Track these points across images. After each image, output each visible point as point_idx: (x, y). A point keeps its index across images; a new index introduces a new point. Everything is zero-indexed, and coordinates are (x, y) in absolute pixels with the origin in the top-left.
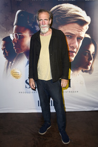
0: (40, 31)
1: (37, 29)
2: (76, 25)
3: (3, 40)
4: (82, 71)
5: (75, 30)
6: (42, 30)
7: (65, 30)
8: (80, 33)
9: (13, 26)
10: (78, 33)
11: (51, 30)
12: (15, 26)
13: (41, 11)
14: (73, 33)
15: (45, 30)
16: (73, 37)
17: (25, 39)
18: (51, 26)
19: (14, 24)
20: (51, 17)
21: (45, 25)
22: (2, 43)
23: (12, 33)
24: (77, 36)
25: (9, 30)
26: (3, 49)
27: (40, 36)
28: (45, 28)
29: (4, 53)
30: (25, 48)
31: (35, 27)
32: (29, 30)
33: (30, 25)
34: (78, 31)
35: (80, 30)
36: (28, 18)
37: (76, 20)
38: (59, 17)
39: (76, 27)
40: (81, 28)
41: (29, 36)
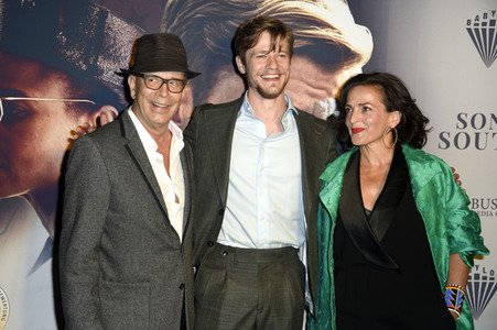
2: (304, 68)
10: (310, 102)
17: (39, 124)
30: (39, 169)
31: (97, 66)
32: (64, 80)
33: (68, 53)
34: (313, 95)
35: (322, 89)
36: (61, 19)
37: (305, 43)
38: (222, 26)
39: (303, 76)
40: (327, 81)
41: (63, 111)
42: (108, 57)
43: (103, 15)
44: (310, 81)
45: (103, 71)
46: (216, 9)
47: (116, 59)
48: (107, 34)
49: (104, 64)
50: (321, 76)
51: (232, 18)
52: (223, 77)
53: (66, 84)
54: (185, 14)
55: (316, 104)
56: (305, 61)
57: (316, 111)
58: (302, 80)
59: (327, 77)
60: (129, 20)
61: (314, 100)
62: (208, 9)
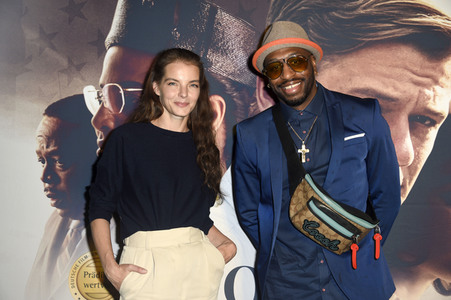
2: (409, 55)
3: (50, 112)
4: (438, 285)
5: (399, 78)
7: (352, 75)
8: (428, 92)
9: (103, 51)
10: (414, 91)
12: (111, 52)
14: (390, 91)
16: (389, 111)
19: (109, 39)
22: (43, 124)
23: (95, 84)
24: (409, 108)
25: (79, 68)
26: (46, 158)
29: (49, 176)
31: (207, 59)
34: (417, 84)
35: (427, 77)
36: (176, 17)
37: (410, 31)
39: (407, 64)
40: (434, 68)
42: (217, 50)
43: (213, 11)
44: (415, 69)
47: (224, 52)
48: (217, 29)
50: (427, 63)
51: (336, 10)
52: (326, 67)
54: (291, 7)
55: (420, 92)
56: (410, 49)
57: (421, 100)
58: (406, 68)
59: (434, 64)
60: (237, 16)
61: (419, 88)
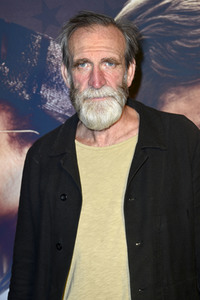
0: (74, 121)
1: (49, 105)
6: (88, 115)
11: (133, 113)
13: (82, 21)
15: (102, 109)
18: (132, 96)
20: (136, 53)
21: (107, 90)
27: (79, 146)
28: (105, 103)
32: (7, 111)
33: (11, 84)
38: (168, 46)
41: (6, 143)
45: (46, 100)
46: (161, 30)
49: (46, 93)
53: (9, 115)
62: (154, 30)
